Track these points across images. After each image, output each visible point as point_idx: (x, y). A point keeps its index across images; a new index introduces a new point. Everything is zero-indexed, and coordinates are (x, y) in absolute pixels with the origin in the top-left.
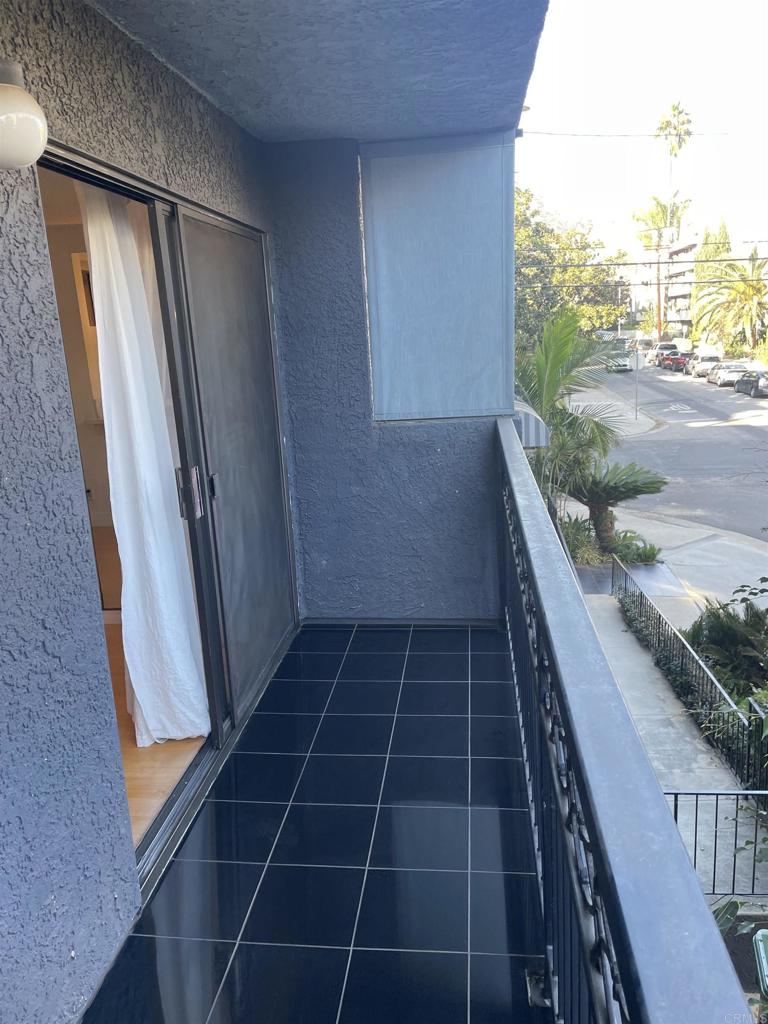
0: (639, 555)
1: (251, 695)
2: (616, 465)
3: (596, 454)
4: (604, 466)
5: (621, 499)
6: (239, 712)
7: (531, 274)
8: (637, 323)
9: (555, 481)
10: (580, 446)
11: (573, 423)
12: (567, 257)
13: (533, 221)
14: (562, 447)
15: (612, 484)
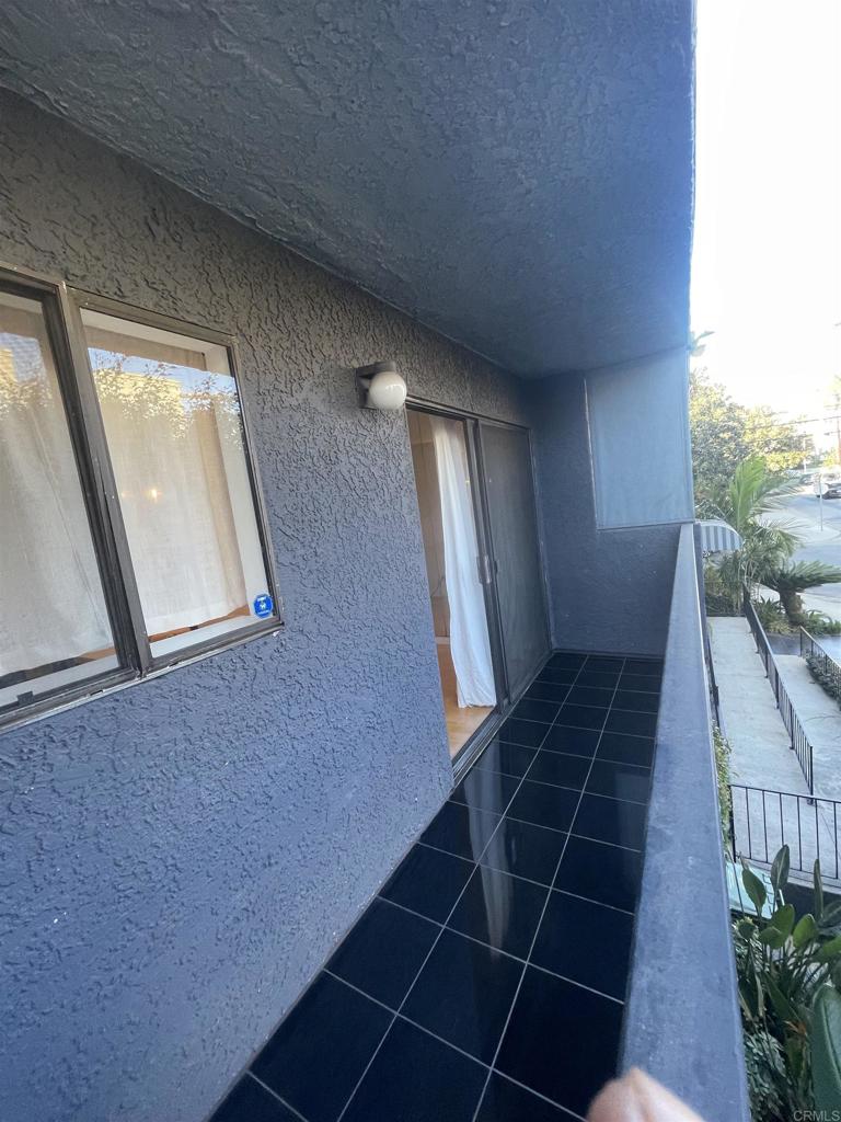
0: (826, 628)
1: (520, 688)
2: (802, 563)
3: (783, 555)
4: (790, 563)
5: (806, 587)
6: (513, 696)
7: (727, 437)
8: (822, 462)
9: (749, 574)
10: (768, 549)
11: (763, 535)
12: (756, 423)
13: (727, 403)
14: (754, 550)
15: (798, 576)
